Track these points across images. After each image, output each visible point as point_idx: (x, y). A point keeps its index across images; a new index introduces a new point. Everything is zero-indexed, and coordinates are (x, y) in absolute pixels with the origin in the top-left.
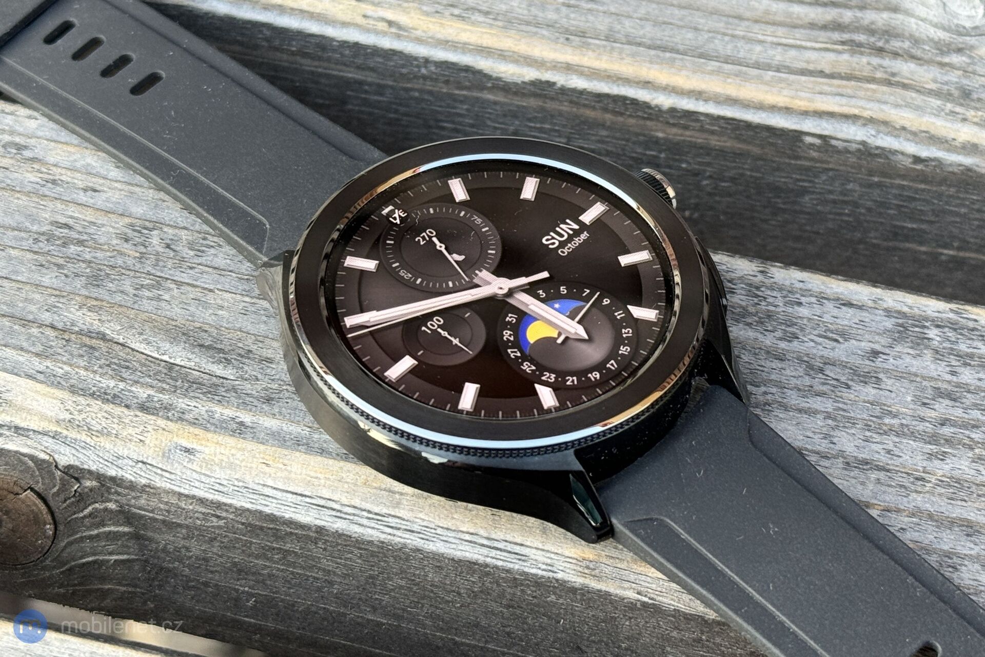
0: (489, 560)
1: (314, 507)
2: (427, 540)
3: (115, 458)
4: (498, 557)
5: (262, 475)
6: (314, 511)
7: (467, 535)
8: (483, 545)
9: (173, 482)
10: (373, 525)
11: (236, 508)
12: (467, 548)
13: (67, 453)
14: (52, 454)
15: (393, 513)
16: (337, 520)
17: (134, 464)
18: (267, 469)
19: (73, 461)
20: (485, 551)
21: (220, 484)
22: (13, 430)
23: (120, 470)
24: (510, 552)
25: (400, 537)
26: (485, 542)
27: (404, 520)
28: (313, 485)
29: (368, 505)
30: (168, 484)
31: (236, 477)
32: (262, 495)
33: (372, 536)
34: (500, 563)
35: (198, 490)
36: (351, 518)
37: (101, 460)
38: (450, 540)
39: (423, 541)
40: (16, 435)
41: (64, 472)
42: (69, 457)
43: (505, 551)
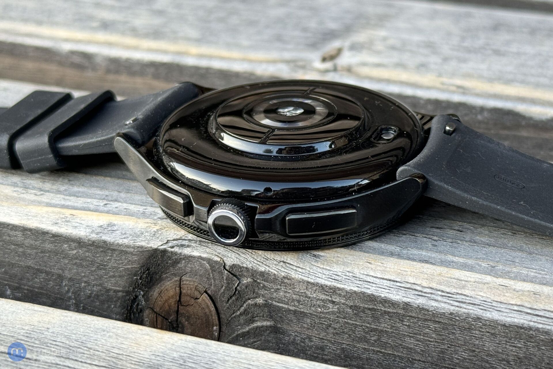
0: (532, 324)
1: (403, 289)
2: (485, 310)
3: (264, 260)
4: (539, 321)
5: (366, 269)
6: (403, 292)
7: (515, 306)
8: (528, 313)
9: (303, 275)
10: (445, 300)
11: (347, 292)
12: (515, 315)
13: (233, 257)
14: (222, 257)
15: (460, 292)
16: (418, 297)
17: (278, 263)
18: (370, 265)
19: (236, 262)
20: (529, 317)
21: (336, 275)
22: (198, 243)
23: (267, 267)
24: (548, 318)
25: (465, 308)
26: (529, 311)
27: (468, 296)
28: (402, 275)
29: (442, 287)
30: (300, 276)
31: (348, 270)
32: (366, 281)
33: (444, 309)
34: (540, 326)
35: (320, 279)
36: (429, 295)
37: (255, 262)
38: (502, 310)
39: (482, 311)
40: (199, 246)
41: (229, 272)
42: (233, 259)
43: (544, 317)
